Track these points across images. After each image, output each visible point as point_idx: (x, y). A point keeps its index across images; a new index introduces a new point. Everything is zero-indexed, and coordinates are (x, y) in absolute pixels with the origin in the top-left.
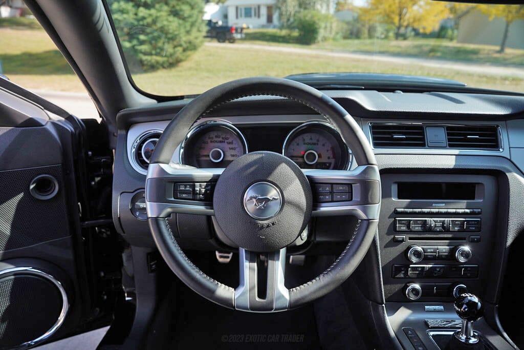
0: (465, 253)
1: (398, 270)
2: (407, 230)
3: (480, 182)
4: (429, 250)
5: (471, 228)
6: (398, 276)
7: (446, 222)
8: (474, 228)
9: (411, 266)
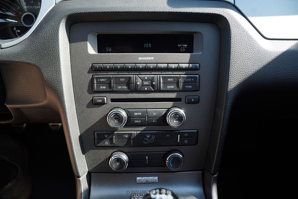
0: (178, 116)
1: (101, 138)
2: (108, 90)
3: (199, 31)
4: (136, 114)
5: (186, 86)
6: (101, 144)
7: (155, 80)
8: (190, 87)
9: (115, 132)
